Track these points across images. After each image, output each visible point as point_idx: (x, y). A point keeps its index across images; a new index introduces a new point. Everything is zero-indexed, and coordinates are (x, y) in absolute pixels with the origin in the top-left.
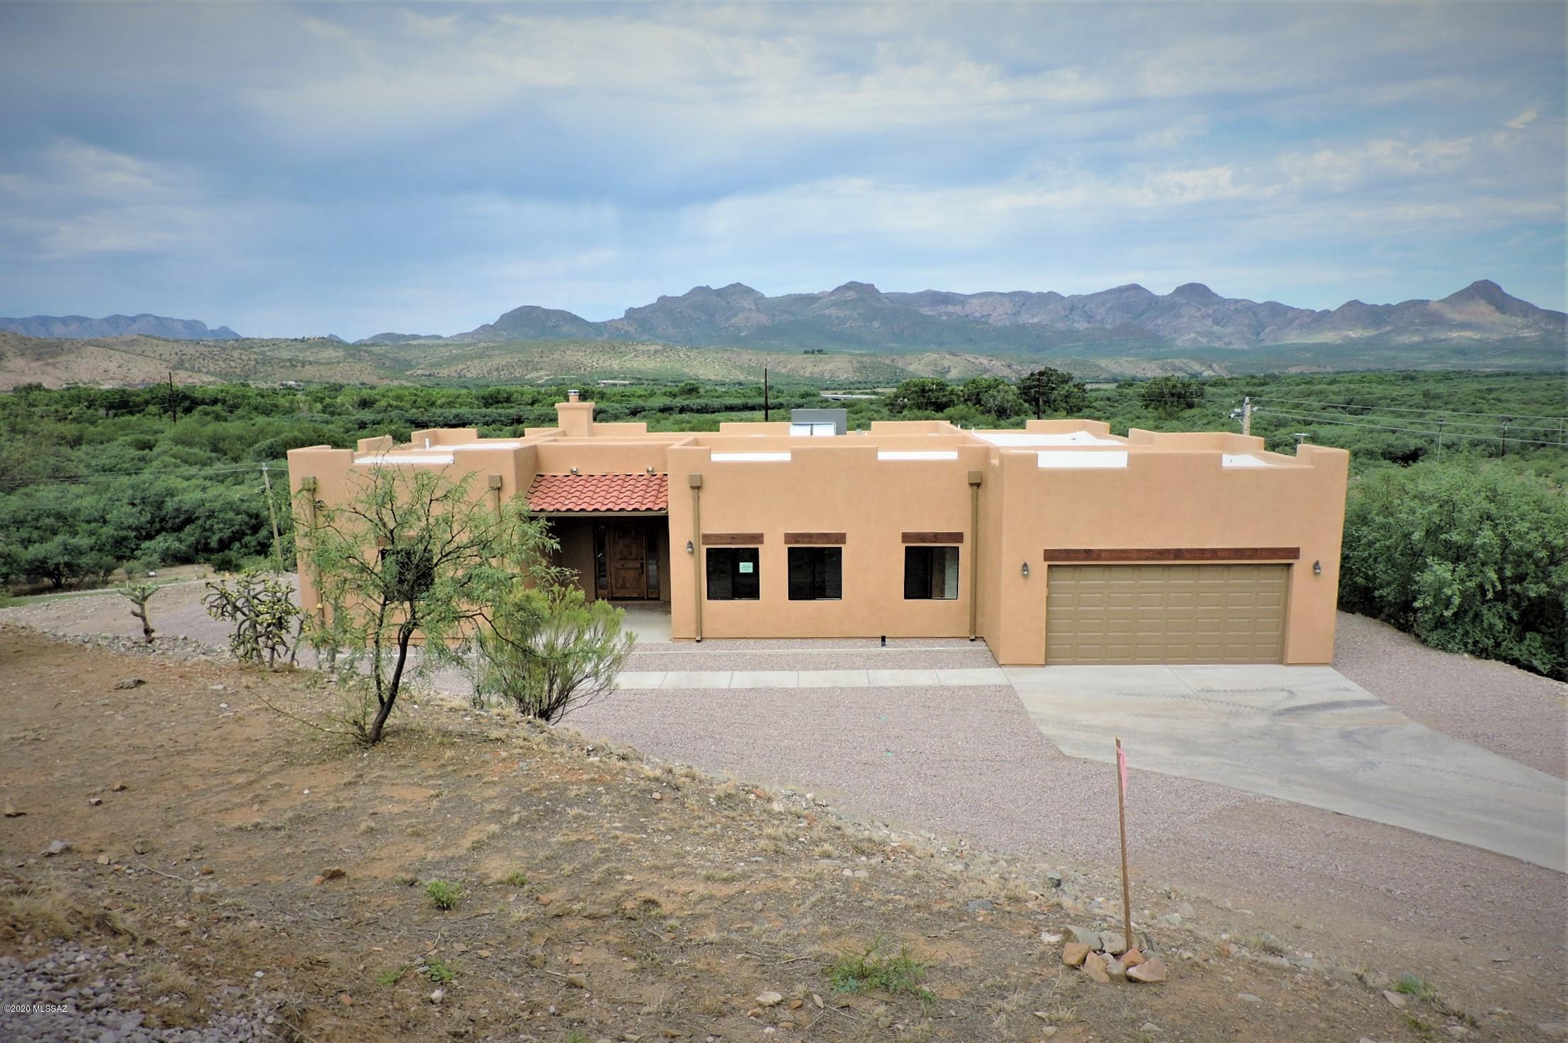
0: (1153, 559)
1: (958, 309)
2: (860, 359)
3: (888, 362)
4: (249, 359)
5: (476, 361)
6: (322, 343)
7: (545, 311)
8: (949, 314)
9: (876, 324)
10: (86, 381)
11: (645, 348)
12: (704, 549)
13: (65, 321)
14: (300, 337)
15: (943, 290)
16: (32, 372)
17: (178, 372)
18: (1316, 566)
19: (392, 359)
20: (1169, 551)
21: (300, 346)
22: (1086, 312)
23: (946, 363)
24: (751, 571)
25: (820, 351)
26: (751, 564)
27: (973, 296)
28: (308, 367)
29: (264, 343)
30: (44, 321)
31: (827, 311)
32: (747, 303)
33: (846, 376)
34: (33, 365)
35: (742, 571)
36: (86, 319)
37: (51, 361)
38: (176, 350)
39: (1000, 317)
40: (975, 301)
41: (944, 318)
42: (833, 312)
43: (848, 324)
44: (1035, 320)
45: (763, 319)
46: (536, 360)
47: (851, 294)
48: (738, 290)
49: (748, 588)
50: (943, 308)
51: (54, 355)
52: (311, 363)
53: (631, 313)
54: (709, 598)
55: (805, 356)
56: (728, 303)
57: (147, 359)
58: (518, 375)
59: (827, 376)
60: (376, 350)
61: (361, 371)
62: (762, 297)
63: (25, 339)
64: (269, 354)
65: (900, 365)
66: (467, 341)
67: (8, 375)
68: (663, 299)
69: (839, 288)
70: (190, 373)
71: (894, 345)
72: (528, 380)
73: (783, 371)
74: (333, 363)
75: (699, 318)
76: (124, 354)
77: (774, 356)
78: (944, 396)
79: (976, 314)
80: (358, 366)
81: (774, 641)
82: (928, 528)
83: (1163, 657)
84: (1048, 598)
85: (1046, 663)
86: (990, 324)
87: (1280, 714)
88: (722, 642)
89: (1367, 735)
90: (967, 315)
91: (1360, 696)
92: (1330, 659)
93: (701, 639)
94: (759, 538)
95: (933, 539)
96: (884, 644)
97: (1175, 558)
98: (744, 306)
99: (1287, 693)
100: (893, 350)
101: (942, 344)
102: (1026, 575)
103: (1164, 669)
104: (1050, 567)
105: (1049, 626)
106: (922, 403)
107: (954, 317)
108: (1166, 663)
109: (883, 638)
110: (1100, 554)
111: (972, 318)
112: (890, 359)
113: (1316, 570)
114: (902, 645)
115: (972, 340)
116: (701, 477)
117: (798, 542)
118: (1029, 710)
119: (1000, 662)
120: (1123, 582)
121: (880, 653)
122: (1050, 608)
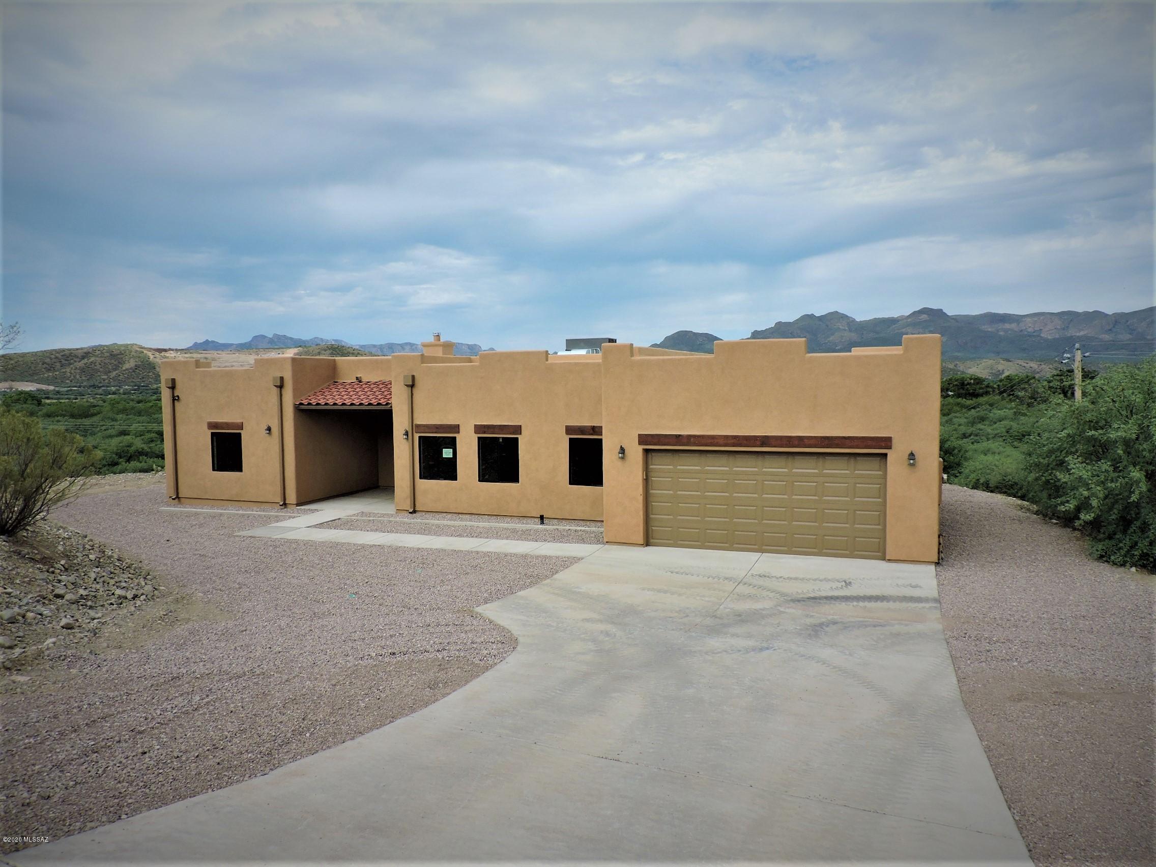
0: (741, 445)
1: (1013, 326)
8: (1006, 331)
12: (417, 436)
18: (912, 456)
20: (755, 438)
22: (1128, 326)
23: (1000, 368)
24: (451, 456)
26: (451, 450)
31: (904, 330)
32: (842, 325)
35: (444, 456)
36: (414, 344)
39: (1048, 334)
40: (1029, 320)
41: (1001, 333)
42: (909, 330)
44: (1082, 333)
45: (854, 336)
47: (924, 317)
48: (835, 316)
49: (448, 471)
50: (1000, 326)
53: (755, 334)
54: (421, 478)
56: (827, 325)
62: (854, 320)
65: (961, 369)
68: (779, 324)
69: (915, 312)
71: (959, 354)
78: (980, 388)
79: (1030, 330)
81: (467, 516)
82: (586, 422)
83: (761, 545)
84: (647, 481)
85: (647, 543)
86: (1041, 337)
87: (799, 601)
88: (427, 515)
89: (846, 627)
90: (1021, 331)
91: (916, 593)
92: (935, 559)
93: (414, 512)
94: (456, 428)
95: (591, 432)
96: (542, 523)
97: (762, 445)
98: (839, 328)
99: (843, 583)
100: (957, 358)
101: (998, 353)
102: (623, 458)
103: (754, 556)
104: (646, 451)
105: (650, 507)
106: (962, 394)
107: (1010, 332)
108: (763, 551)
109: (542, 517)
110: (689, 439)
111: (1026, 333)
112: (953, 364)
113: (912, 461)
114: (553, 525)
115: (1024, 350)
116: (413, 377)
117: (484, 433)
118: (555, 576)
119: (605, 540)
120: (718, 467)
121: (537, 531)
122: (651, 492)
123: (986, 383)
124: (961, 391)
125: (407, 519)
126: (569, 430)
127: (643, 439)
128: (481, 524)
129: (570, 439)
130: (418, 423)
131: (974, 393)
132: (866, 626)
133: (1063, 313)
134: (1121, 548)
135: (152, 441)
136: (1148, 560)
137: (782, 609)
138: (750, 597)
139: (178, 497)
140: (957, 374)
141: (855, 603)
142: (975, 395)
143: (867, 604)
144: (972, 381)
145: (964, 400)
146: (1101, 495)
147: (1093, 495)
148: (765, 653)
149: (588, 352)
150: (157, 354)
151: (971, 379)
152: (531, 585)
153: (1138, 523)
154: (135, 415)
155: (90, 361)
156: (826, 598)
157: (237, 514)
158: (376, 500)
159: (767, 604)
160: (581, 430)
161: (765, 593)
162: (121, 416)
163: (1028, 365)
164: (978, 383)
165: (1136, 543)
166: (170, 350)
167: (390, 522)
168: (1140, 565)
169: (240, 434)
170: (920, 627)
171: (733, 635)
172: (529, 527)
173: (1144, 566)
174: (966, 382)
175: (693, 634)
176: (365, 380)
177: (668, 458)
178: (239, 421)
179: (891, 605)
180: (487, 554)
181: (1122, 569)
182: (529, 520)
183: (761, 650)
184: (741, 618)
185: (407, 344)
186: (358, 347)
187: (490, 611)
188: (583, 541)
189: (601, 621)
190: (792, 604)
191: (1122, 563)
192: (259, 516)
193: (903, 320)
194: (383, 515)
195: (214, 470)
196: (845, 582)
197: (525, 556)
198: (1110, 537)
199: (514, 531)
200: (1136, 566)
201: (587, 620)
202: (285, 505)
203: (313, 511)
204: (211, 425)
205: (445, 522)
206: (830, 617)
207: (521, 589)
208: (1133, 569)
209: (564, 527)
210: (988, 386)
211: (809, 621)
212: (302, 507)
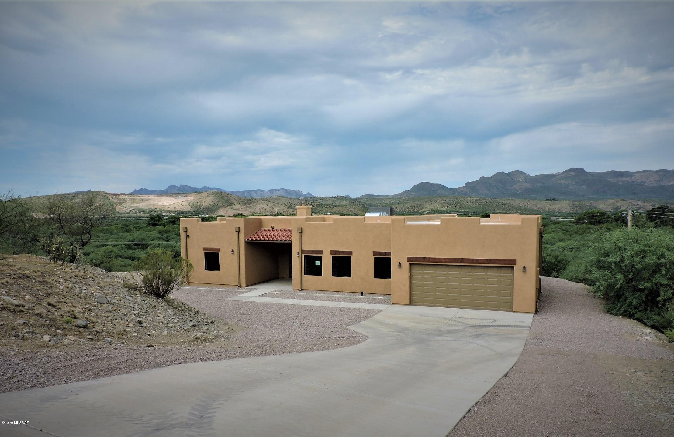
0: (451, 262)
1: (628, 179)
2: (574, 203)
3: (588, 204)
4: (314, 205)
5: (400, 205)
6: (342, 198)
7: (431, 184)
8: (623, 182)
9: (584, 187)
10: (259, 213)
11: (471, 199)
12: (303, 255)
13: (256, 191)
14: (334, 196)
15: (620, 170)
16: (242, 209)
17: (289, 209)
18: (524, 267)
19: (367, 204)
20: (458, 259)
21: (334, 199)
23: (619, 205)
24: (319, 265)
25: (554, 199)
26: (319, 262)
27: (637, 172)
28: (335, 207)
29: (321, 199)
30: (249, 191)
31: (559, 182)
32: (521, 179)
33: (566, 210)
34: (242, 207)
35: (316, 264)
37: (248, 206)
38: (290, 201)
39: (650, 184)
40: (637, 175)
41: (621, 183)
42: (563, 181)
43: (570, 187)
44: (671, 183)
45: (529, 185)
46: (424, 204)
47: (572, 173)
48: (518, 173)
49: (318, 271)
50: (620, 179)
51: (250, 203)
52: (336, 206)
53: (468, 184)
54: (305, 274)
55: (547, 201)
56: (512, 179)
57: (279, 205)
58: (416, 210)
59: (557, 211)
60: (362, 201)
61: (354, 209)
62: (529, 176)
63: (241, 198)
64: (322, 203)
65: (594, 205)
66: (398, 197)
67: (234, 211)
68: (482, 178)
69: (566, 171)
70: (293, 210)
71: (593, 196)
72: (420, 212)
73: (535, 208)
74: (344, 206)
75: (498, 186)
76: (272, 203)
77: (531, 202)
78: (604, 218)
79: (638, 181)
80: (354, 207)
81: (327, 292)
82: (383, 250)
83: (460, 305)
84: (410, 277)
85: (410, 304)
86: (645, 185)
87: (473, 327)
88: (308, 291)
89: (490, 335)
90: (633, 182)
91: (523, 324)
92: (534, 311)
93: (302, 290)
94: (322, 252)
95: (385, 254)
96: (362, 295)
97: (461, 263)
98: (520, 180)
99: (493, 321)
100: (592, 199)
101: (618, 196)
102: (400, 267)
103: (457, 310)
104: (410, 264)
105: (412, 289)
106: (592, 222)
107: (626, 183)
108: (461, 308)
109: (362, 293)
110: (430, 259)
111: (636, 183)
112: (590, 202)
113: (524, 270)
114: (367, 296)
115: (635, 193)
116: (302, 228)
117: (335, 254)
118: (373, 317)
119: (392, 303)
120: (442, 272)
121: (360, 298)
122: (412, 282)
123: (607, 215)
124: (592, 220)
125: (300, 293)
126: (374, 253)
127: (409, 259)
128: (334, 296)
129: (375, 258)
130: (304, 249)
131: (600, 221)
132: (498, 335)
133: (659, 171)
134: (616, 308)
135: (123, 249)
136: (627, 313)
137: (466, 329)
138: (454, 325)
139: (188, 283)
140: (592, 209)
141: (496, 328)
142: (600, 222)
143: (501, 328)
144: (599, 214)
145: (593, 226)
146: (605, 285)
147: (602, 285)
148: (457, 341)
149: (380, 215)
150: (114, 197)
151: (598, 213)
152: (364, 320)
153: (623, 297)
154: (109, 233)
155: (76, 201)
156: (485, 326)
157: (220, 290)
158: (280, 284)
159: (460, 328)
160: (380, 253)
161: (460, 324)
162: (101, 234)
163: (637, 203)
164: (602, 215)
165: (623, 305)
166: (122, 194)
167: (292, 294)
168: (624, 315)
169: (219, 253)
170: (519, 336)
171: (446, 337)
172: (357, 297)
173: (625, 316)
174: (594, 215)
175: (431, 336)
176: (275, 228)
177: (420, 267)
178: (218, 247)
179: (511, 328)
180: (341, 308)
181: (616, 317)
182: (356, 294)
183: (456, 340)
184: (449, 332)
185: (258, 190)
186: (229, 192)
187: (352, 328)
188: (381, 303)
189: (396, 332)
190: (471, 328)
191: (616, 314)
192: (230, 291)
193: (559, 175)
194: (288, 291)
195: (206, 270)
196: (494, 320)
197: (358, 309)
198: (613, 303)
199: (350, 299)
200: (622, 315)
201: (389, 331)
202: (240, 286)
203: (255, 289)
204: (205, 249)
205: (318, 295)
206: (485, 332)
207: (361, 321)
208: (621, 317)
209: (372, 297)
210: (608, 217)
211: (476, 333)
212: (248, 287)
